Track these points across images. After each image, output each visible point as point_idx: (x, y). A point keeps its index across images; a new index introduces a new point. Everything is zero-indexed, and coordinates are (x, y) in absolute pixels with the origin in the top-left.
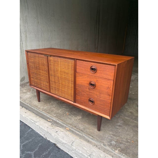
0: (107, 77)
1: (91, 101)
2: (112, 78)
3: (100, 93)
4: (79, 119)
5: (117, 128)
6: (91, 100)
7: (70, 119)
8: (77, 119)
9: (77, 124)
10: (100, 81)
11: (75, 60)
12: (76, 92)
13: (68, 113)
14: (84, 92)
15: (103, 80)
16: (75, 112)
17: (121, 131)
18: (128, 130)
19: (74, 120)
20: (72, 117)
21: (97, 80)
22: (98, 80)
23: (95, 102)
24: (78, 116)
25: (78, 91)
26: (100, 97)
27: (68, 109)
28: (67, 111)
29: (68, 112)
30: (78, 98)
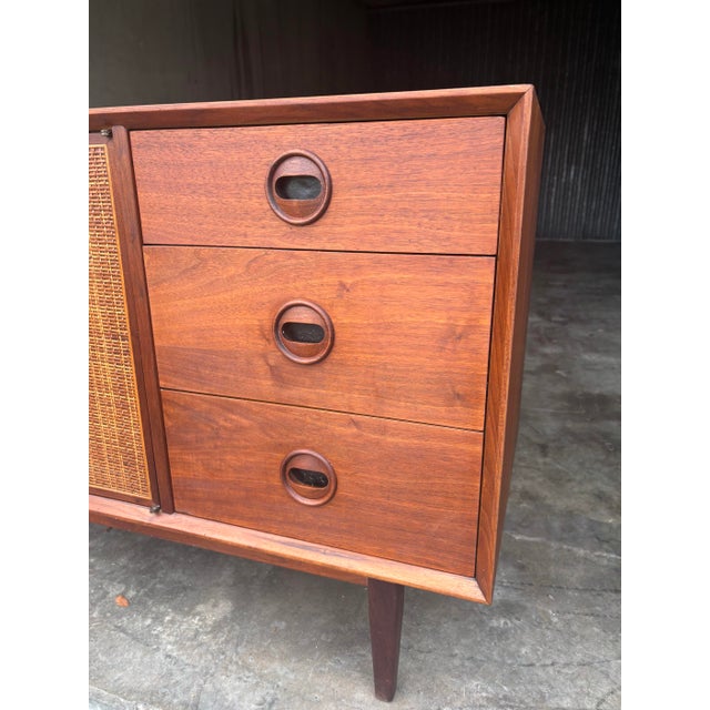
0: (435, 238)
1: (299, 475)
2: (484, 236)
3: (379, 395)
4: (217, 628)
5: (502, 634)
6: (304, 465)
7: (145, 641)
8: (197, 633)
9: (206, 673)
10: (374, 282)
11: (120, 131)
12: (168, 423)
13: (123, 595)
14: (230, 409)
15: (396, 276)
16: (176, 575)
17: (535, 651)
18: (574, 628)
19: (179, 644)
20: (158, 619)
21: (343, 285)
22: (349, 281)
23: (343, 480)
24: (204, 602)
25: (185, 408)
26: (383, 431)
27: (123, 561)
28: (112, 580)
29: (125, 581)
30: (187, 467)
